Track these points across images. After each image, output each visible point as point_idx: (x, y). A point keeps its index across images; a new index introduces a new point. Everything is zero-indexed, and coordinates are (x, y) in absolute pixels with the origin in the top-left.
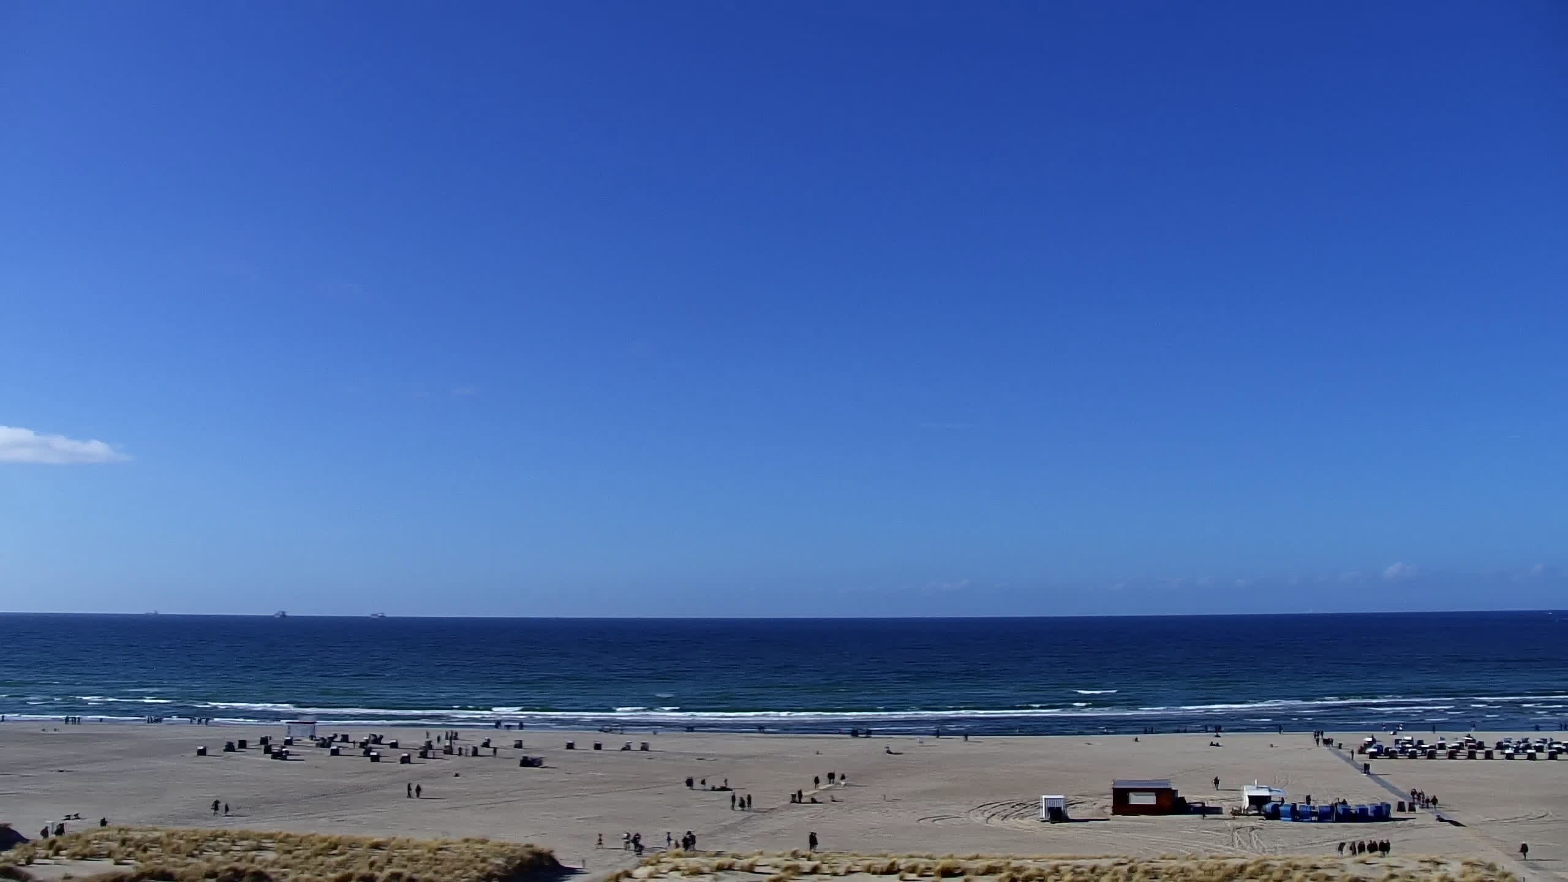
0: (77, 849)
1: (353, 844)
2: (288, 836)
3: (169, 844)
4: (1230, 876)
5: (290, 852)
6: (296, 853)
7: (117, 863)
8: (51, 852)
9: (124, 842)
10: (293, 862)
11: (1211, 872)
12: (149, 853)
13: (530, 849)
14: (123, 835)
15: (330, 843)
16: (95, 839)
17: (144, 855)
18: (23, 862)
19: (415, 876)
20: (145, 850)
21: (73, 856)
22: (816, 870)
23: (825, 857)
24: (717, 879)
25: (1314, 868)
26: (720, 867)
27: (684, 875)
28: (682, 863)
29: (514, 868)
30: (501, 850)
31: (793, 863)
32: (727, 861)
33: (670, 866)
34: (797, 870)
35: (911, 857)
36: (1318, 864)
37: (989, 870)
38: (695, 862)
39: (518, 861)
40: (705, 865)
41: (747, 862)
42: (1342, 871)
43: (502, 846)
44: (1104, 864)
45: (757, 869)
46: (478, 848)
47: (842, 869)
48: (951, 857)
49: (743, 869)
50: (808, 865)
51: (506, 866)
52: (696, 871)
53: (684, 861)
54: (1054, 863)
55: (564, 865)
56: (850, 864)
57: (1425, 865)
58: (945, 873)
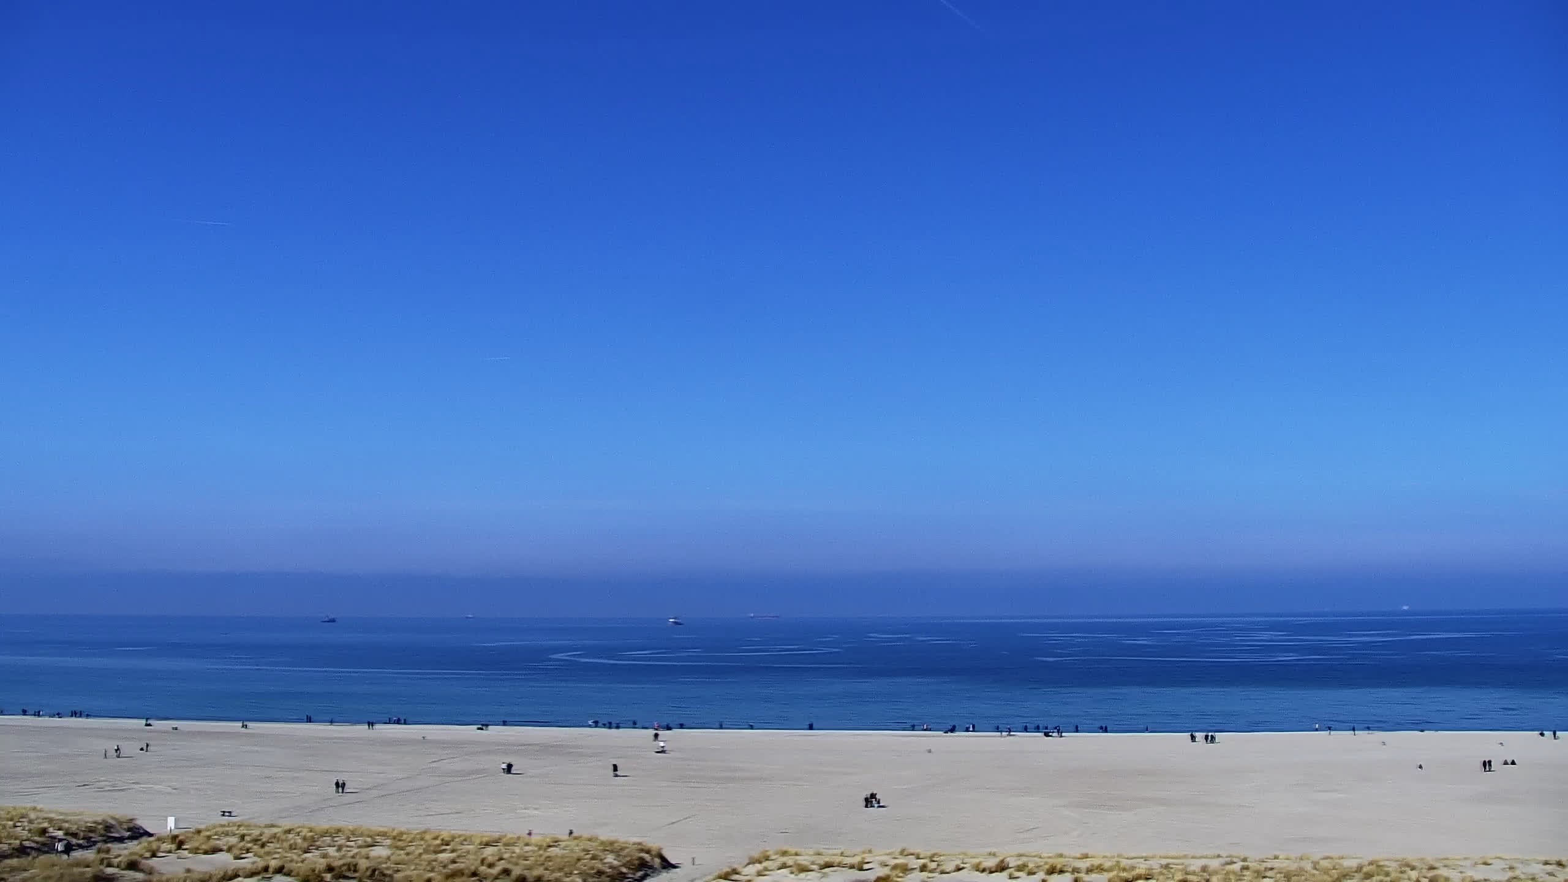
0: (196, 844)
1: (466, 840)
2: (402, 834)
3: (287, 840)
4: (1345, 876)
5: (402, 849)
6: (409, 849)
7: (237, 858)
8: (173, 846)
9: (242, 837)
10: (406, 858)
11: (1326, 871)
12: (266, 849)
13: (640, 847)
14: (242, 830)
15: (443, 840)
16: (215, 835)
17: (262, 851)
18: (148, 855)
19: (526, 873)
20: (263, 846)
21: (195, 851)
22: (923, 868)
23: (933, 855)
24: (825, 875)
25: (1432, 868)
26: (828, 865)
27: (792, 873)
28: (790, 861)
29: (624, 865)
30: (610, 847)
31: (901, 861)
32: (837, 859)
33: (778, 863)
34: (906, 869)
35: (1020, 855)
36: (1437, 865)
37: (1100, 869)
38: (803, 860)
39: (628, 859)
40: (813, 863)
41: (855, 860)
42: (1461, 872)
43: (612, 843)
44: (1214, 864)
45: (866, 866)
46: (588, 845)
47: (950, 867)
48: (1061, 856)
49: (852, 867)
50: (916, 863)
51: (616, 863)
52: (804, 869)
53: (793, 859)
54: (1164, 862)
55: (673, 862)
56: (958, 862)
57: (1549, 868)
58: (1052, 871)
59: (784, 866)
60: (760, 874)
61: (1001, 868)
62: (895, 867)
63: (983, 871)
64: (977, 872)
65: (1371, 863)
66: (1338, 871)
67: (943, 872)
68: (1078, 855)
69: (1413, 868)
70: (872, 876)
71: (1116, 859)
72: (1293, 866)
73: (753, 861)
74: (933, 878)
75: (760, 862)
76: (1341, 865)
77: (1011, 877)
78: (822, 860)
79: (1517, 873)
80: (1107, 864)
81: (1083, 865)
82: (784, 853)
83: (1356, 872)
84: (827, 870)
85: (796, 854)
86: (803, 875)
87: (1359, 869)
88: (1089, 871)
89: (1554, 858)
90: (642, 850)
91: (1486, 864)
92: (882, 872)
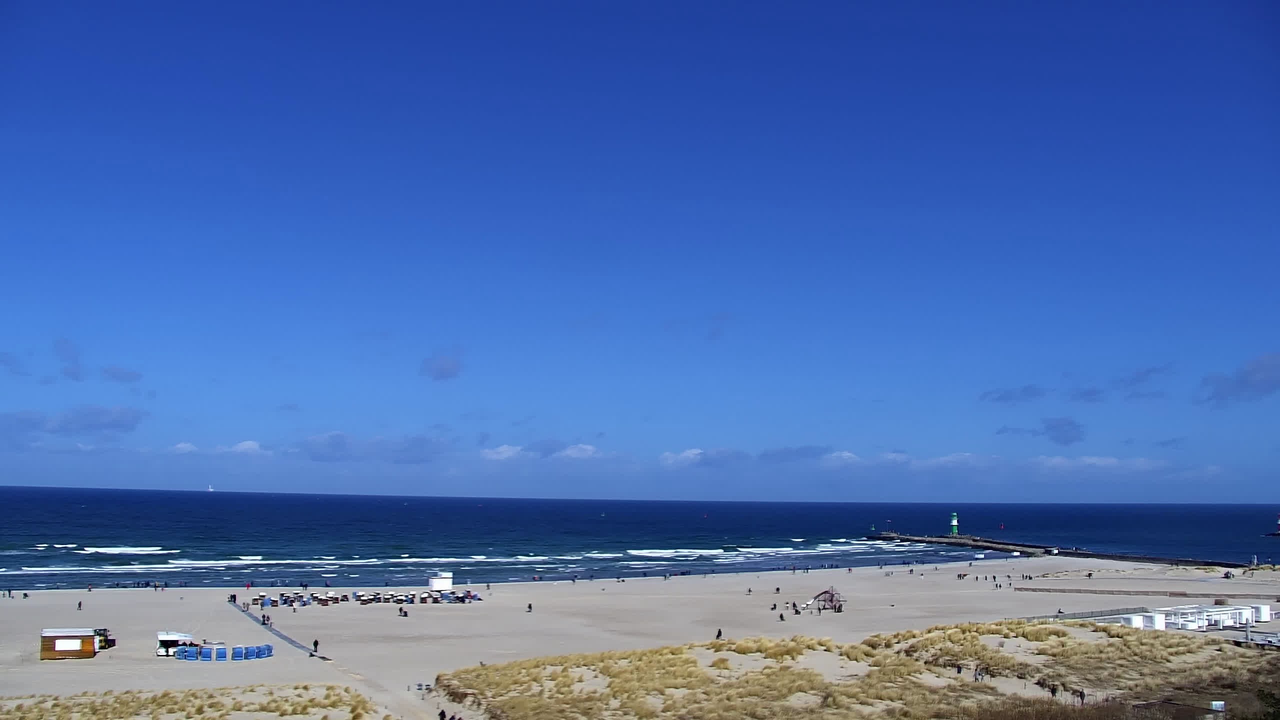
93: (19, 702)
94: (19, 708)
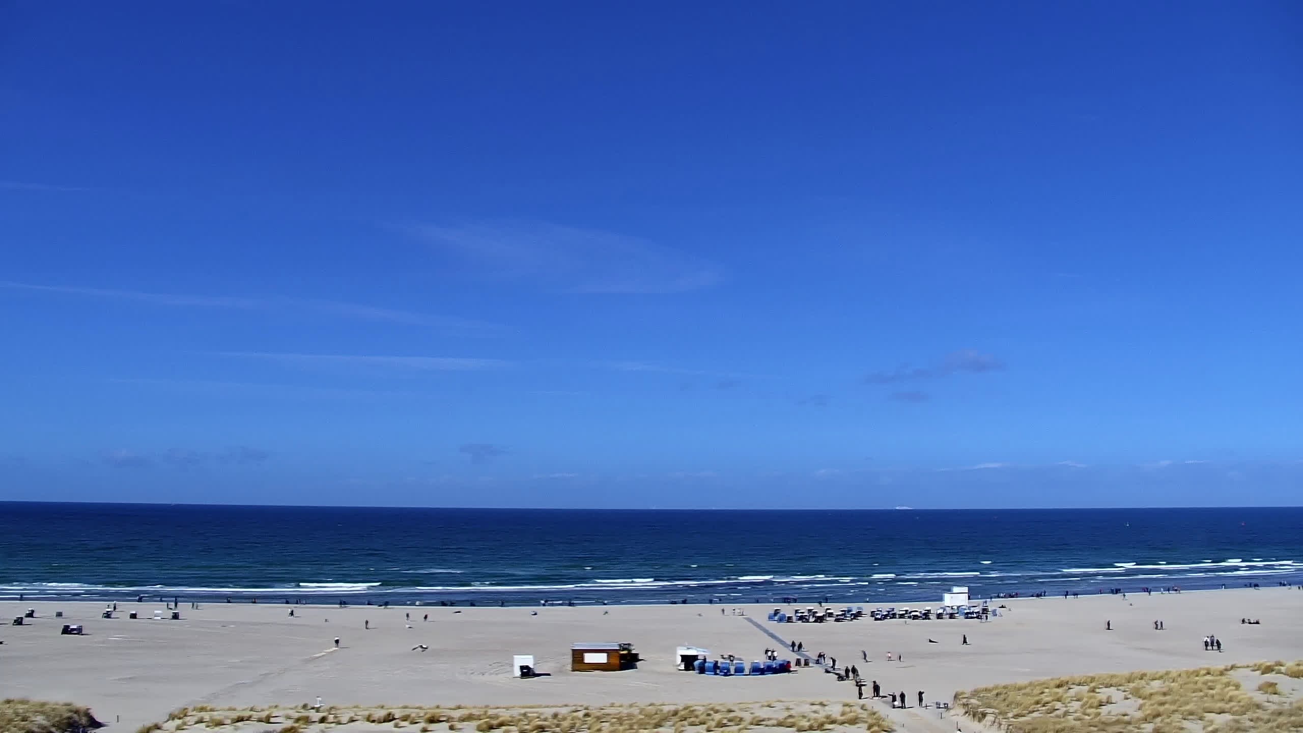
13: (69, 707)
22: (323, 720)
23: (331, 708)
24: (237, 729)
25: (730, 711)
26: (240, 719)
27: (208, 726)
28: (206, 716)
29: (54, 726)
30: (41, 708)
31: (305, 713)
32: (246, 714)
33: (196, 719)
34: (307, 720)
35: (405, 707)
36: (733, 708)
37: (470, 718)
38: (217, 715)
39: (57, 719)
40: (227, 718)
41: (264, 714)
42: (752, 713)
43: (43, 705)
44: (564, 711)
45: (272, 720)
46: (21, 708)
47: (345, 719)
48: (438, 707)
49: (260, 720)
50: (316, 716)
51: (45, 723)
52: (220, 724)
53: (208, 714)
54: (523, 711)
55: (99, 719)
56: (353, 715)
57: (815, 708)
58: (433, 720)
59: (201, 721)
60: (179, 728)
61: (389, 718)
62: (298, 720)
63: (373, 721)
64: (368, 723)
65: (685, 709)
66: (659, 715)
67: (339, 723)
68: (453, 707)
69: (717, 712)
70: (279, 728)
71: (484, 710)
72: (625, 711)
73: (172, 717)
74: (330, 728)
75: (180, 718)
76: (661, 711)
77: (396, 726)
78: (235, 715)
79: (792, 712)
80: (475, 712)
81: (457, 714)
82: (202, 709)
83: (673, 716)
84: (239, 724)
85: (212, 710)
86: (217, 729)
87: (675, 713)
88: (462, 720)
89: (818, 701)
90: (71, 711)
91: (769, 706)
92: (289, 724)
93: (554, 710)
94: (555, 716)
